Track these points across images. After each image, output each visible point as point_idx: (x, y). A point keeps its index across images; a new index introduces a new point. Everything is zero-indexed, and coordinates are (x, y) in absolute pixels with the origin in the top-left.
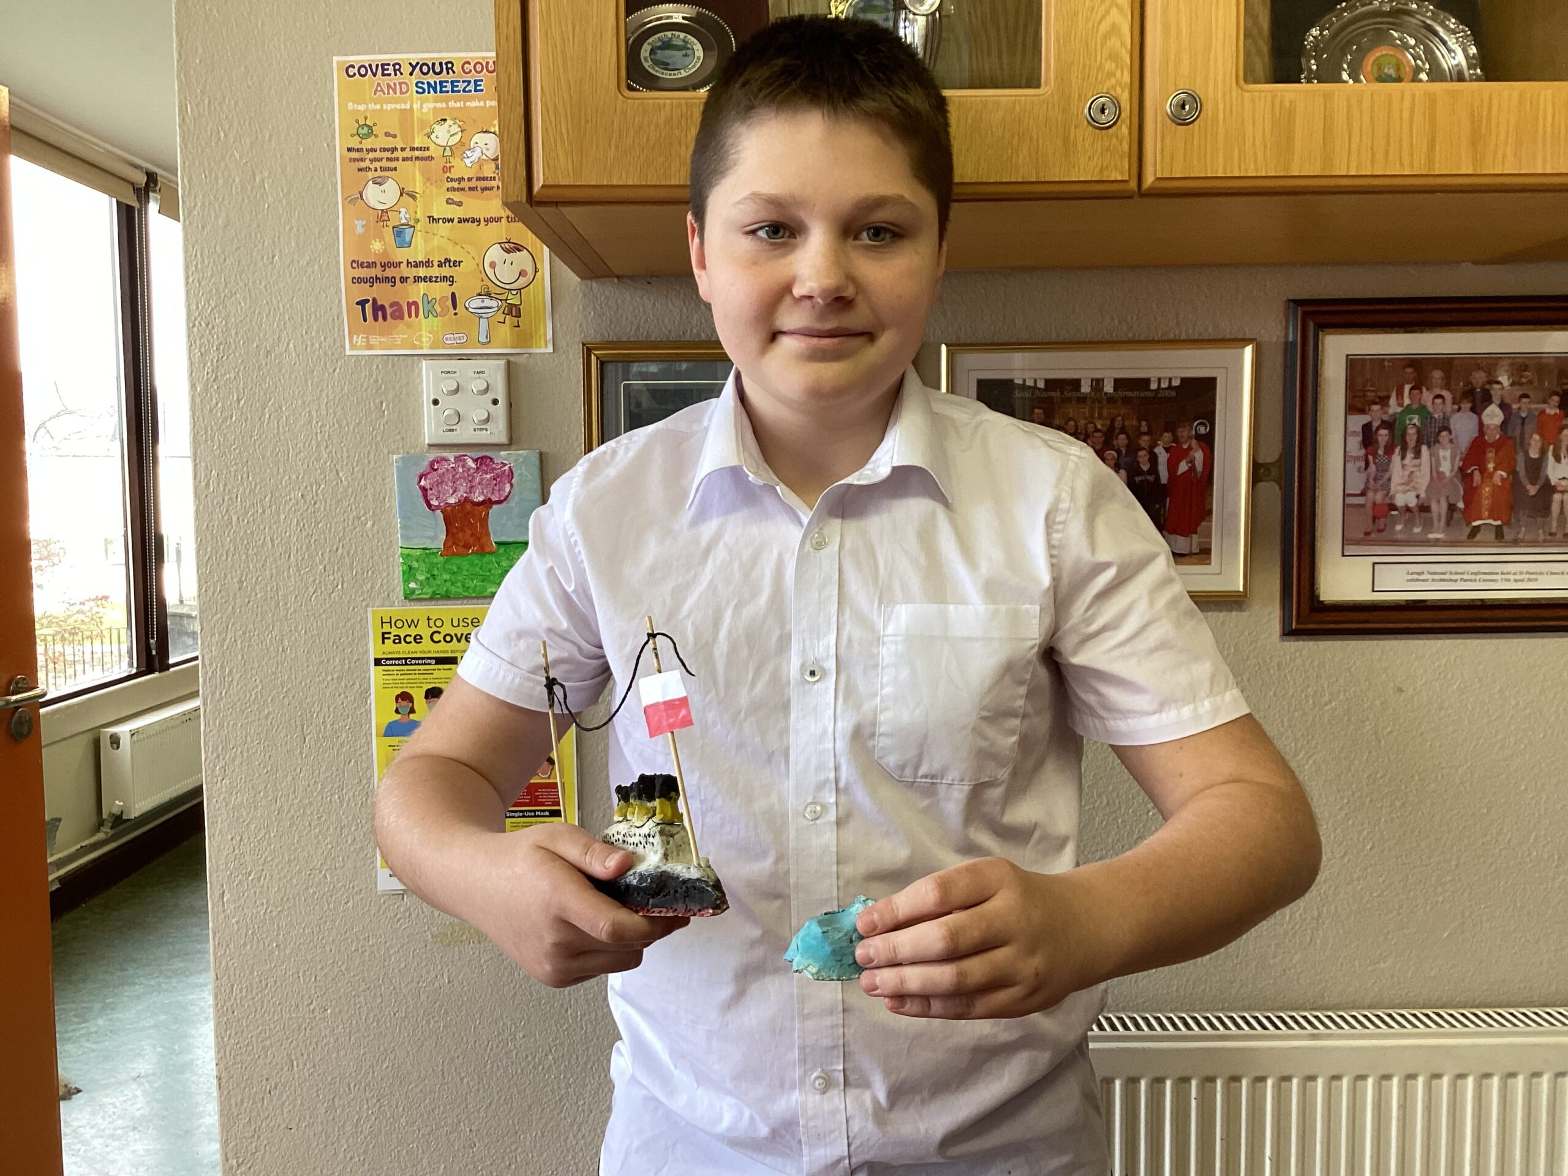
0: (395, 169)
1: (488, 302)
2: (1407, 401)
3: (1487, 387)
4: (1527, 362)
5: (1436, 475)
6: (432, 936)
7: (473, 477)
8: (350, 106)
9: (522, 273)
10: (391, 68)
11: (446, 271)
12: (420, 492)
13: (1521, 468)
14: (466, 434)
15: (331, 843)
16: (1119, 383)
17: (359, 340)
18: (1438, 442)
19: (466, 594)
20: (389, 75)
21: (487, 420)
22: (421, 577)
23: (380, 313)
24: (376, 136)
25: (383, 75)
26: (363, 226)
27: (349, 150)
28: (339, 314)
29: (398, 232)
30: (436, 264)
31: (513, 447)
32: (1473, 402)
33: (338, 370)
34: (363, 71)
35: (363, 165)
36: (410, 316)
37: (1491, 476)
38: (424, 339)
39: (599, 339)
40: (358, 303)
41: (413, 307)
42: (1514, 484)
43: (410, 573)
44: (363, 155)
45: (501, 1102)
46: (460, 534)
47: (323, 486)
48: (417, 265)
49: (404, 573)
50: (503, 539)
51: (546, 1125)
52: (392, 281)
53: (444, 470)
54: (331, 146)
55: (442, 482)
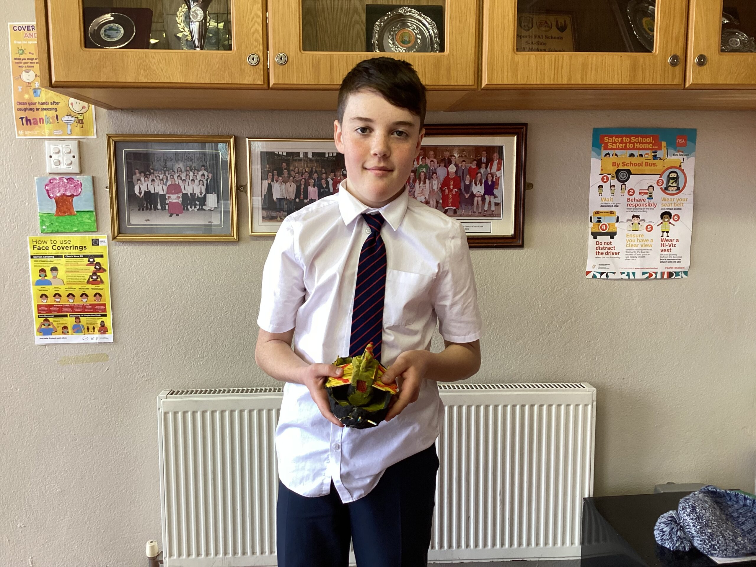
0: (33, 67)
1: (70, 118)
2: (420, 163)
3: (450, 158)
4: (464, 149)
5: (432, 191)
6: (58, 361)
7: (67, 186)
8: (15, 42)
9: (84, 107)
10: (31, 27)
11: (54, 106)
12: (46, 192)
13: (463, 188)
14: (63, 168)
15: (17, 326)
16: (313, 154)
17: (21, 132)
18: (432, 178)
19: (65, 231)
20: (30, 30)
21: (71, 164)
22: (47, 224)
23: (29, 122)
24: (26, 54)
25: (28, 30)
26: (21, 89)
27: (15, 59)
28: (13, 122)
29: (35, 91)
30: (50, 103)
31: (82, 174)
32: (445, 163)
33: (13, 144)
34: (20, 28)
35: (21, 65)
36: (40, 123)
37: (452, 191)
38: (46, 132)
39: (114, 133)
40: (20, 118)
41: (41, 120)
42: (460, 194)
43: (43, 222)
44: (21, 61)
45: (86, 423)
46: (62, 208)
47: (8, 189)
48: (42, 104)
49: (41, 222)
50: (79, 210)
51: (104, 432)
52: (33, 110)
53: (55, 183)
54: (8, 57)
55: (53, 188)
